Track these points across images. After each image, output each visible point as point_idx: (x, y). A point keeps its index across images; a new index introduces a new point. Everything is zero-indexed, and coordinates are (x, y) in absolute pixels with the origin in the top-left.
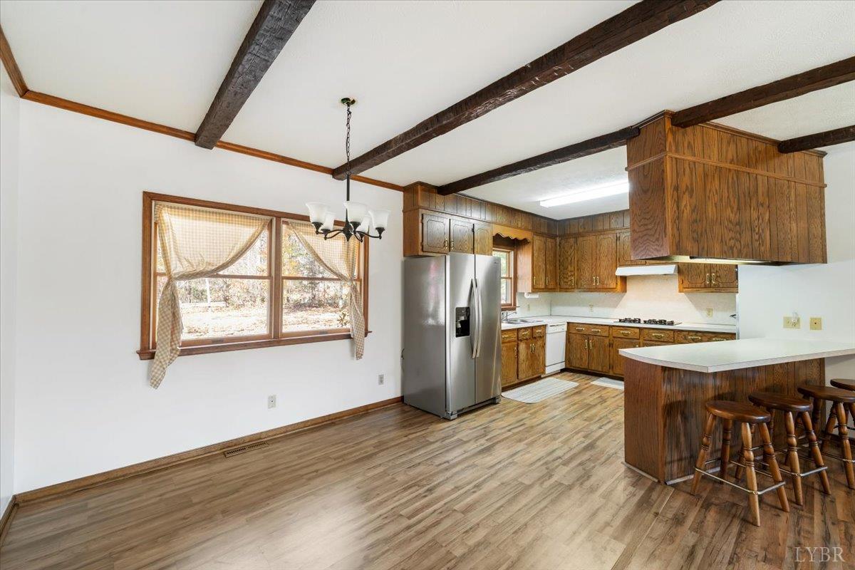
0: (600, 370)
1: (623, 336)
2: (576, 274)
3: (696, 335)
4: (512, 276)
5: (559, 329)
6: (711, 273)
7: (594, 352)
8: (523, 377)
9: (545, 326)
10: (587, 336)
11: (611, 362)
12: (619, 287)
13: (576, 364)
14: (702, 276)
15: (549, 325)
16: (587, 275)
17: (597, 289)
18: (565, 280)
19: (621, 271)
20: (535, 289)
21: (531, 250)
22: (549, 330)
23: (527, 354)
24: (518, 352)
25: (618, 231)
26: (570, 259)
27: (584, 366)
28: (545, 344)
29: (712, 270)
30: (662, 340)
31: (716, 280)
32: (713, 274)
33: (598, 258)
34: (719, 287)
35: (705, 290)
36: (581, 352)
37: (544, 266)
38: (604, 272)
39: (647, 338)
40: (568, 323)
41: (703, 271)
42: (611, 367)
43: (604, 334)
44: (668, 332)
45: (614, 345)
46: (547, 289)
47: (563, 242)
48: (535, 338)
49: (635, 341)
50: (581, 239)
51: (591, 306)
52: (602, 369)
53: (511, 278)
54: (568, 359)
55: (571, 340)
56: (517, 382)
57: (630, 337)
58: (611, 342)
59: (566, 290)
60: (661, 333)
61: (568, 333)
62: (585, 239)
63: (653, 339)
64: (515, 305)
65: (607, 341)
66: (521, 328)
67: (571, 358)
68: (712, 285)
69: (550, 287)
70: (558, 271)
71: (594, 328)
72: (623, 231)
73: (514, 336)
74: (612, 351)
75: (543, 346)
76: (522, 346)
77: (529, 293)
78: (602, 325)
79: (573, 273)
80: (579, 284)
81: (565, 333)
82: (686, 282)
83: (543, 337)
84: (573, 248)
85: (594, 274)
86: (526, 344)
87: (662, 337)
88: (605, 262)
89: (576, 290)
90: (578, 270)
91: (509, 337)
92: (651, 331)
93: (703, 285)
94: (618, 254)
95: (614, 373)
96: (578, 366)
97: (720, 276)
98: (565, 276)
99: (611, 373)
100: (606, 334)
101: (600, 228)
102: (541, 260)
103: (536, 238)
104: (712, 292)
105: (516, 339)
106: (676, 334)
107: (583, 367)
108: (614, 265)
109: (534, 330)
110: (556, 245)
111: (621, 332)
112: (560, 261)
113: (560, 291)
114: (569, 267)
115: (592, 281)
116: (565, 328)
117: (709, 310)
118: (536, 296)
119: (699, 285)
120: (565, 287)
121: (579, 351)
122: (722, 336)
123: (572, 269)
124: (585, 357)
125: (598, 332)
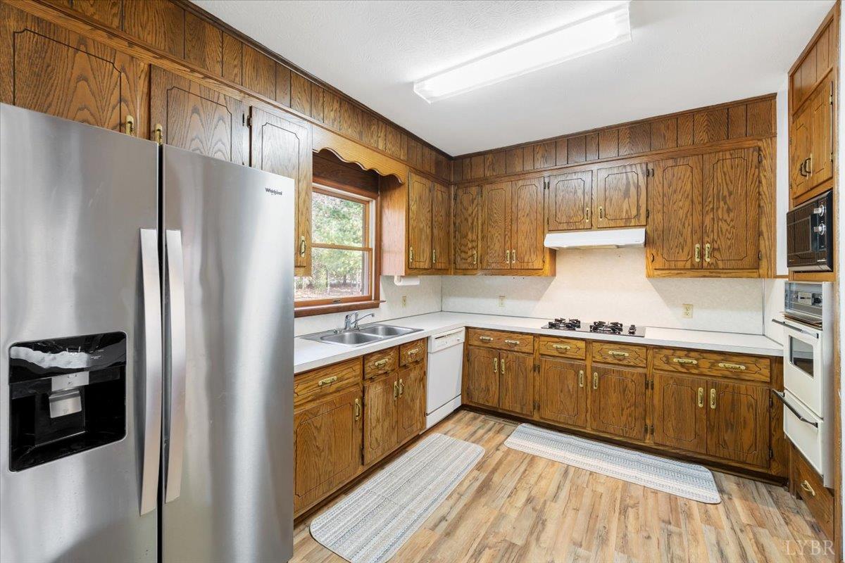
0: (518, 410)
1: (556, 353)
2: (480, 246)
3: (687, 356)
4: (372, 244)
5: (450, 341)
6: (703, 244)
7: (509, 379)
8: (372, 456)
9: (425, 340)
10: (497, 352)
11: (537, 397)
12: (547, 266)
13: (479, 398)
14: (686, 250)
15: (434, 336)
16: (497, 247)
17: (511, 271)
18: (463, 255)
19: (552, 240)
20: (411, 270)
21: (405, 200)
22: (434, 346)
23: (388, 403)
24: (363, 405)
25: (546, 174)
26: (470, 221)
27: (493, 402)
28: (425, 373)
29: (706, 239)
30: (625, 362)
31: (711, 255)
32: (708, 245)
33: (514, 218)
34: (717, 268)
35: (691, 273)
36: (487, 378)
37: (429, 231)
38: (523, 242)
39: (598, 358)
40: (467, 328)
41: (689, 241)
42: (537, 407)
43: (525, 349)
44: (636, 349)
45: (542, 370)
46: (433, 270)
47: (460, 192)
48: (405, 366)
49: (577, 362)
50: (488, 187)
51: (502, 297)
52: (522, 409)
53: (371, 249)
54: (466, 391)
55: (472, 358)
56: (360, 470)
57: (569, 354)
58: (537, 363)
59: (465, 272)
60: (624, 349)
61: (467, 344)
62: (494, 186)
63: (610, 360)
64: (377, 297)
65: (530, 362)
66: (371, 354)
67: (472, 387)
68: (705, 264)
69: (439, 266)
70: (452, 241)
71: (510, 338)
72: (555, 173)
73: (352, 374)
74: (537, 378)
75: (423, 379)
76: (375, 393)
77: (402, 277)
78: (521, 333)
79: (474, 244)
80: (485, 264)
81: (462, 346)
82: (659, 260)
83: (421, 362)
84: (475, 202)
85: (508, 244)
86: (385, 382)
87: (624, 358)
88: (524, 226)
89: (480, 273)
90: (483, 238)
91: (340, 380)
92: (606, 346)
93: (688, 265)
94: (546, 211)
95: (542, 418)
96: (481, 401)
97: (718, 249)
98: (463, 248)
99: (536, 418)
100: (528, 349)
101: (518, 169)
102: (423, 218)
103: (415, 178)
104: (704, 276)
105: (359, 379)
106: (650, 352)
107: (490, 404)
108: (539, 231)
109: (403, 352)
110: (449, 197)
111: (555, 346)
112: (455, 224)
113: (455, 274)
114: (469, 233)
115: (505, 257)
116: (462, 337)
117: (688, 307)
118: (415, 282)
119: (680, 265)
120: (464, 266)
121: (484, 377)
122: (736, 359)
123: (475, 237)
124: (494, 388)
125: (516, 344)
